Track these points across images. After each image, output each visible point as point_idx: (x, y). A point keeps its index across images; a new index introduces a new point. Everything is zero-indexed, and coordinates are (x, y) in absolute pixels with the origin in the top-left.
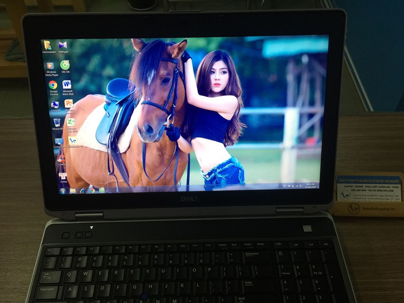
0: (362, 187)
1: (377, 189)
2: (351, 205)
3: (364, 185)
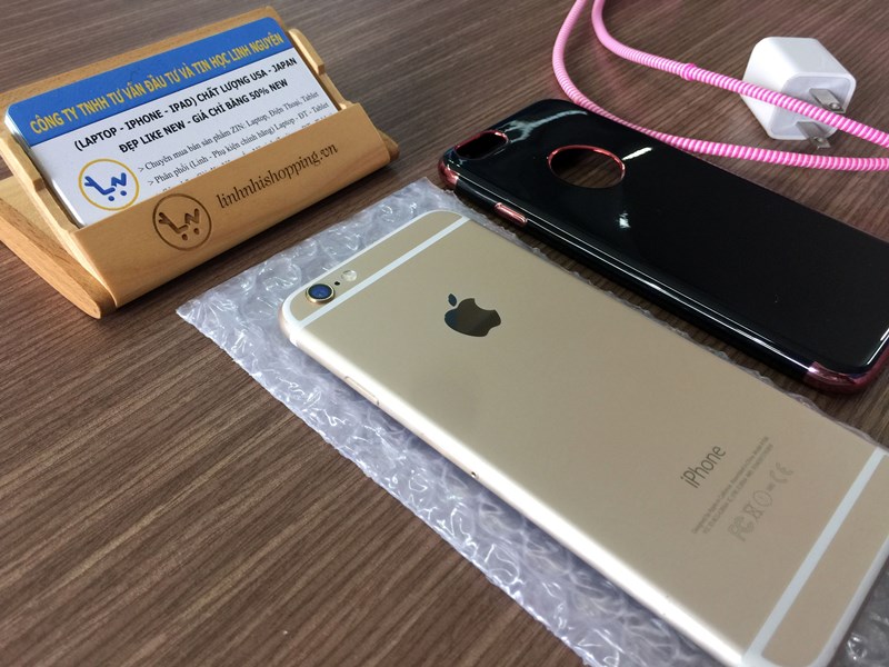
0: (157, 115)
1: (223, 98)
2: (157, 212)
3: (161, 104)
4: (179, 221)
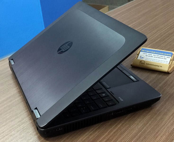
1: (158, 57)
3: (153, 54)
4: (142, 63)
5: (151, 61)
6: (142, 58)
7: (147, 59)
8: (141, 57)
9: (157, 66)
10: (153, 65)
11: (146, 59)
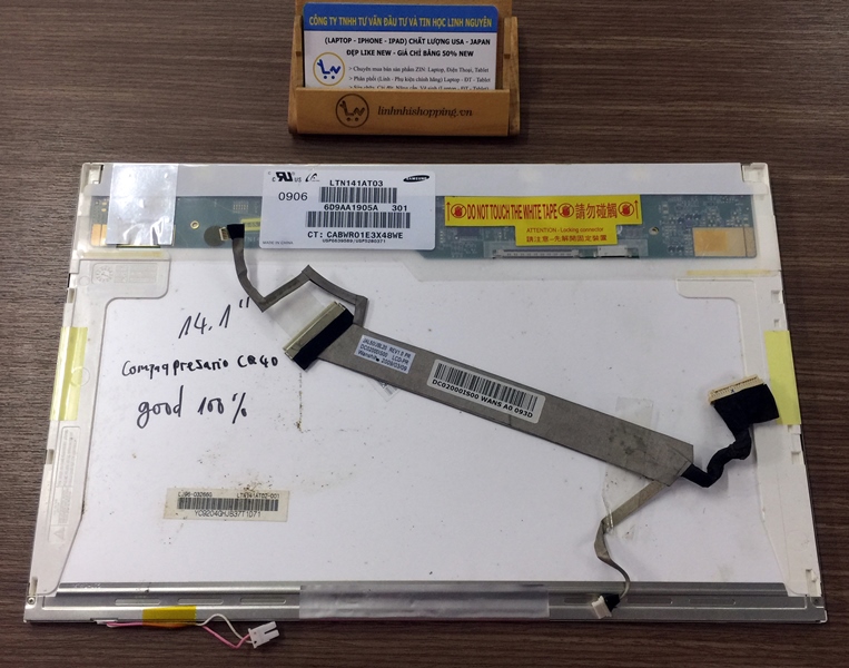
2: (342, 100)
3: (385, 35)
4: (350, 110)
5: (394, 84)
6: (333, 69)
7: (366, 75)
8: (321, 64)
9: (443, 112)
10: (419, 112)
11: (359, 74)
